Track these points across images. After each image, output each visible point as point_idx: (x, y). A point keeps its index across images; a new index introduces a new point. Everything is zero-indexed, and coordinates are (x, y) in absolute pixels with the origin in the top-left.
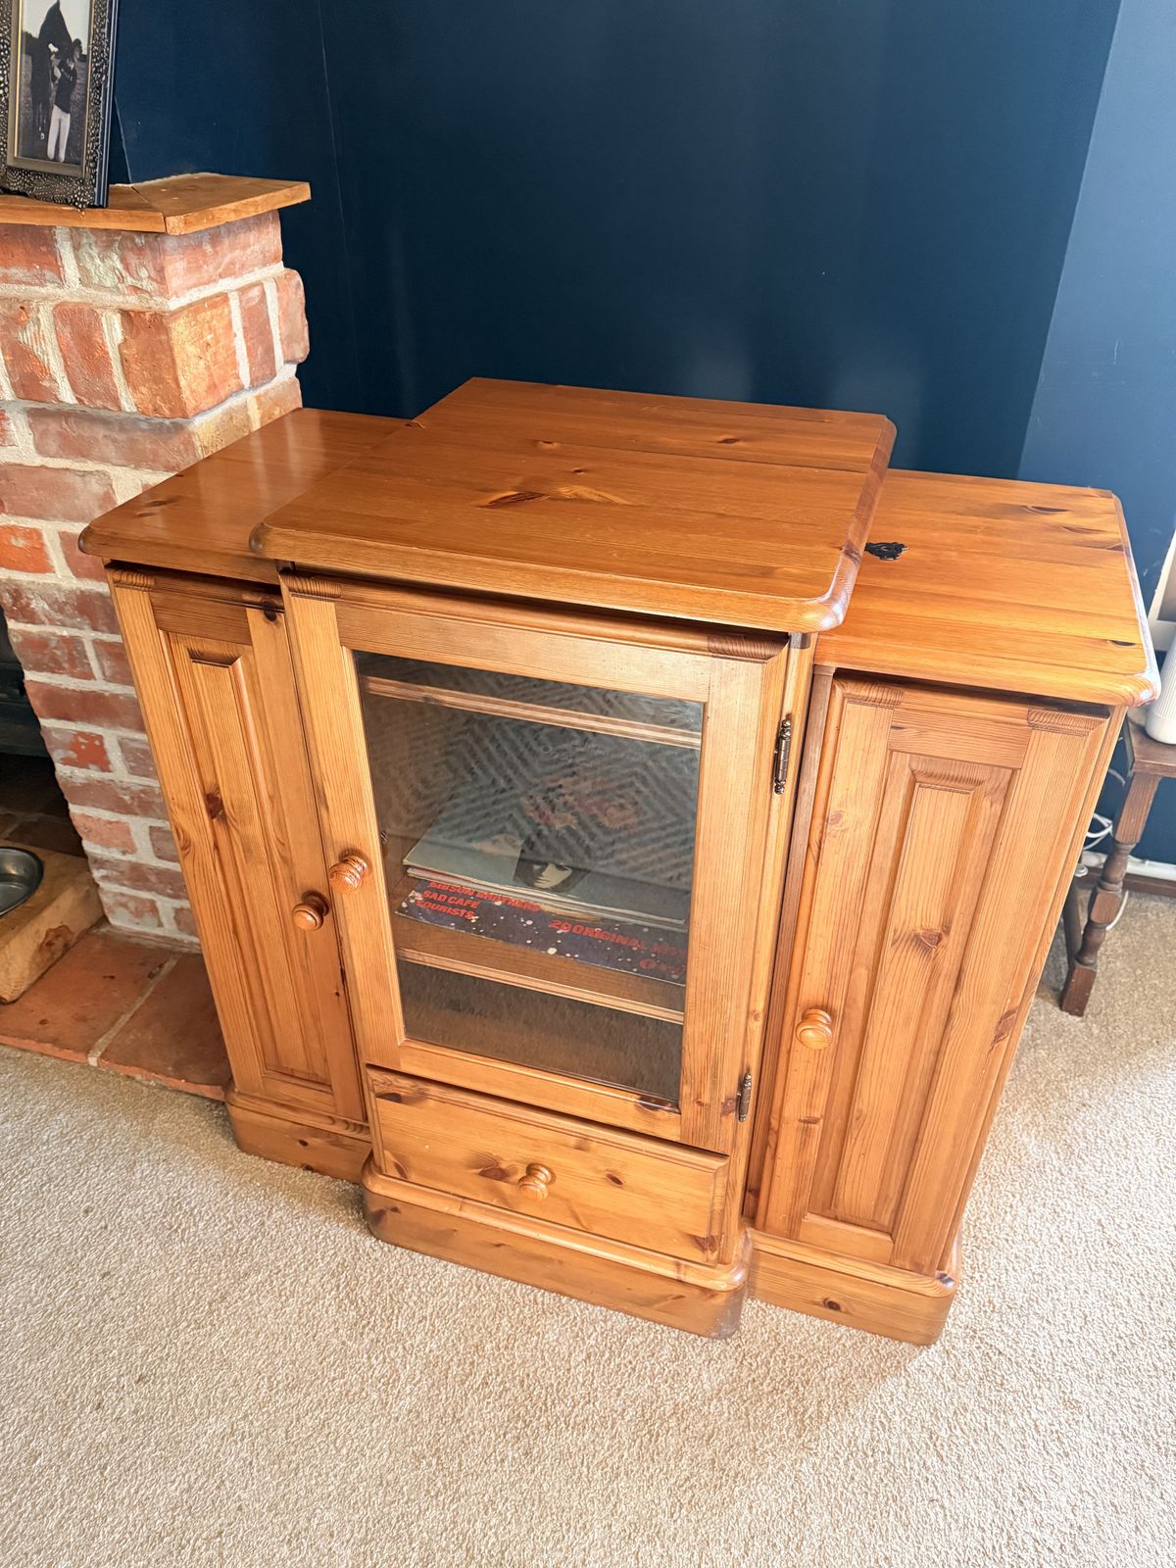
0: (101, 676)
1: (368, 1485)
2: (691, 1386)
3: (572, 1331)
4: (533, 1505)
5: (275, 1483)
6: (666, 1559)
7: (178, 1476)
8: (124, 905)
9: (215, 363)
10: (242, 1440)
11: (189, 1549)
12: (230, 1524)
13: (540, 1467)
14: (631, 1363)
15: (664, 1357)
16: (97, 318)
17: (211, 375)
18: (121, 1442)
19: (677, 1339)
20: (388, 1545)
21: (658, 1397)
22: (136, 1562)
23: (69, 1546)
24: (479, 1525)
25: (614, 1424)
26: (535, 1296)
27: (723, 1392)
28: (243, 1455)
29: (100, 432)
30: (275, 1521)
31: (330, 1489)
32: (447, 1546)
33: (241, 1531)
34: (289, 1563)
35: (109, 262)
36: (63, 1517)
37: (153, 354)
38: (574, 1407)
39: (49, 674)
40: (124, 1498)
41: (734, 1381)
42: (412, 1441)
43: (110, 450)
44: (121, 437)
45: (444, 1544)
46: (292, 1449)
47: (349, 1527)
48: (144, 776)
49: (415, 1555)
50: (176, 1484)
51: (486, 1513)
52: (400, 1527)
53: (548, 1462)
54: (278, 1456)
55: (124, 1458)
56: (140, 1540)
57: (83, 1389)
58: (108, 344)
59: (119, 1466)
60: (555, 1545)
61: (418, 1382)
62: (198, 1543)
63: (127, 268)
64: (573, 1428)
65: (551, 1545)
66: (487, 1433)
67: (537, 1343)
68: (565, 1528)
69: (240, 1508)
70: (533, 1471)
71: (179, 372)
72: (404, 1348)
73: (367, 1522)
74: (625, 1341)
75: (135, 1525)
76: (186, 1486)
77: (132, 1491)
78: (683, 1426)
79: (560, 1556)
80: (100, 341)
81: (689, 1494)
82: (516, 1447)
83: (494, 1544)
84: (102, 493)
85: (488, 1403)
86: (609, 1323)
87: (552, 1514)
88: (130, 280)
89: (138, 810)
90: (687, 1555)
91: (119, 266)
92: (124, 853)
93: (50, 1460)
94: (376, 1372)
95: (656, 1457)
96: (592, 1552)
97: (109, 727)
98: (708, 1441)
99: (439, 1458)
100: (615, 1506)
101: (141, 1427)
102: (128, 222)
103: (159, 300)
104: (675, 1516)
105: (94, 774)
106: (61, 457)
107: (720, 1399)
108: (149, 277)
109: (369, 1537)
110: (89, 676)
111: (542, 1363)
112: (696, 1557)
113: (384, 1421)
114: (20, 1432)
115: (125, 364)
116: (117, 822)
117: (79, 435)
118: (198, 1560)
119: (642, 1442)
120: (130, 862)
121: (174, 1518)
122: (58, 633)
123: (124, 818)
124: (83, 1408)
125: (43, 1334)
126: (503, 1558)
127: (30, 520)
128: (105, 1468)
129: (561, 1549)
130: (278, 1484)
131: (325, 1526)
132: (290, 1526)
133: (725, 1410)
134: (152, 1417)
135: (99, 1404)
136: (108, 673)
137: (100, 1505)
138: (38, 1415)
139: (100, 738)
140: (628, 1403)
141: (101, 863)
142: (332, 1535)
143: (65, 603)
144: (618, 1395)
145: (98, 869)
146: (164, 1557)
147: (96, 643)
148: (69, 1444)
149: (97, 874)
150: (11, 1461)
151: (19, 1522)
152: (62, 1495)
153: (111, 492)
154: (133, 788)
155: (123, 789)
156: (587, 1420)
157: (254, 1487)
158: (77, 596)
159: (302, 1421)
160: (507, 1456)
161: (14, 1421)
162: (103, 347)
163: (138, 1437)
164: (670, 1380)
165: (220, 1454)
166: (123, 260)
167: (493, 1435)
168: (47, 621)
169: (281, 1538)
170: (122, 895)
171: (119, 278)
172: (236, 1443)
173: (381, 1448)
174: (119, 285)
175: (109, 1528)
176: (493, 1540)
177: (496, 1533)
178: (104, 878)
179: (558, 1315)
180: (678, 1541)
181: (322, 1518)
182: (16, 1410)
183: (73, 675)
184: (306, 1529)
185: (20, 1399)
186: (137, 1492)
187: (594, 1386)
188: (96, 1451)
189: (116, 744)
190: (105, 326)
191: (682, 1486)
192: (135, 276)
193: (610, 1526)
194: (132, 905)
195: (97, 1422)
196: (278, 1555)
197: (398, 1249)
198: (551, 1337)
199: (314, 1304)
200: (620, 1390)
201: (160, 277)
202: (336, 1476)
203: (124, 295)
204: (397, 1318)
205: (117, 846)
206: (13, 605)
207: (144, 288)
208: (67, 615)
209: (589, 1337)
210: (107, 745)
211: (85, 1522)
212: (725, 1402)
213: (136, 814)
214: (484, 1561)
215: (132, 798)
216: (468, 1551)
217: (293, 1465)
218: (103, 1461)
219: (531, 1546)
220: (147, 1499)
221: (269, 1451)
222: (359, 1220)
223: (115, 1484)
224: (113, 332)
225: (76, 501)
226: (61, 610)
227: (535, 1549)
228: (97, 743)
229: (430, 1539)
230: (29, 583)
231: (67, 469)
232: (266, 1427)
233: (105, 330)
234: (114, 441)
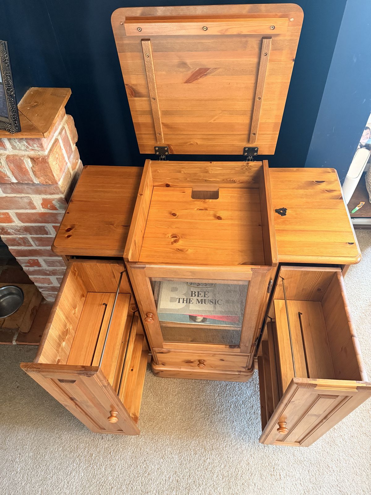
0: (35, 245)
1: (176, 440)
2: (245, 395)
3: (213, 389)
4: (216, 434)
5: (153, 445)
6: (250, 438)
7: (129, 450)
8: (51, 296)
9: (60, 162)
10: (142, 437)
11: (139, 466)
12: (147, 458)
13: (215, 425)
14: (229, 393)
15: (237, 390)
16: (22, 161)
17: (60, 167)
18: (112, 446)
19: (238, 384)
20: (185, 452)
21: (238, 400)
22: (128, 473)
23: (110, 473)
24: (205, 442)
25: (229, 409)
26: (201, 382)
27: (253, 395)
28: (143, 441)
29: (25, 187)
30: (157, 454)
31: (167, 443)
32: (199, 449)
33: (150, 459)
34: (164, 463)
35: (22, 143)
36: (105, 467)
37: (44, 169)
38: (219, 408)
39: (17, 247)
40: (118, 459)
41: (255, 391)
42: (183, 426)
43: (30, 191)
44: (33, 187)
45: (198, 448)
46: (155, 436)
47: (175, 451)
48: (53, 267)
49: (192, 453)
50: (130, 452)
51: (206, 439)
52: (187, 447)
53: (217, 423)
54: (152, 438)
55: (114, 449)
56: (126, 468)
57: (96, 435)
58: (27, 167)
59: (114, 452)
60: (224, 442)
61: (180, 412)
62: (141, 464)
63: (29, 144)
64: (220, 413)
65: (223, 442)
66: (200, 420)
67: (205, 394)
68: (225, 437)
69: (147, 453)
70: (214, 426)
71: (53, 173)
72: (173, 404)
73: (179, 448)
74: (226, 388)
75: (124, 464)
76: (132, 452)
77: (120, 456)
78: (246, 406)
79: (226, 444)
80: (24, 167)
81: (251, 422)
82: (208, 421)
83: (210, 445)
84: (28, 202)
85: (198, 413)
86: (221, 384)
87: (221, 435)
88: (30, 148)
89: (52, 275)
90: (254, 436)
91: (26, 144)
92: (49, 285)
93: (96, 455)
94: (169, 412)
95: (241, 415)
96: (233, 441)
97: (40, 257)
98: (252, 408)
99: (191, 429)
100: (235, 429)
101: (115, 440)
102: (30, 136)
103: (42, 152)
104: (249, 428)
105: (36, 268)
106: (12, 194)
107: (252, 397)
108: (37, 146)
109: (180, 452)
110: (31, 246)
111: (208, 399)
112: (256, 436)
113: (174, 423)
114: (85, 450)
115: (34, 172)
116: (45, 278)
117: (18, 188)
118: (142, 468)
119: (237, 412)
120: (51, 286)
121: (132, 460)
122: (18, 236)
123: (48, 277)
124: (98, 440)
125: (80, 424)
126: (213, 448)
127: (4, 210)
128: (111, 453)
129: (225, 442)
130: (155, 445)
131: (169, 452)
132: (161, 454)
133: (254, 399)
134: (117, 438)
135: (102, 438)
136: (37, 244)
137: (113, 462)
138: (88, 444)
139: (37, 260)
140: (231, 404)
141: (41, 288)
142: (171, 454)
143: (20, 229)
144: (228, 402)
145: (40, 289)
146: (134, 470)
147: (32, 238)
148: (99, 449)
149: (40, 290)
150: (86, 457)
151: (95, 471)
152: (103, 462)
153: (31, 201)
154: (50, 270)
155: (46, 270)
156: (223, 410)
157: (149, 447)
158: (24, 227)
159: (155, 429)
160: (207, 424)
161: (82, 448)
162: (25, 168)
163: (115, 443)
164: (240, 396)
165: (138, 442)
166: (27, 142)
167: (202, 420)
168: (14, 234)
169: (160, 458)
170: (49, 294)
171: (26, 147)
172: (141, 438)
173: (176, 430)
174: (27, 149)
175: (117, 467)
176: (209, 444)
177: (209, 443)
178: (42, 291)
179: (208, 386)
180: (251, 433)
181: (168, 450)
182: (82, 445)
183: (25, 246)
184: (165, 454)
185: (81, 442)
186: (121, 457)
187: (222, 402)
188: (107, 450)
189: (43, 261)
190: (25, 163)
191: (249, 420)
192: (32, 146)
193: (235, 434)
194: (53, 296)
195: (104, 442)
196: (160, 462)
197: (163, 378)
198: (208, 392)
199: (147, 398)
200: (228, 401)
201: (41, 146)
202: (167, 439)
203: (29, 151)
204: (169, 397)
205: (46, 283)
206: (2, 231)
207: (36, 149)
208: (21, 232)
209: (217, 390)
210: (40, 261)
211: (111, 467)
212: (254, 397)
213: (51, 276)
214: (209, 450)
215: (50, 272)
216: (204, 448)
217: (156, 440)
218: (109, 451)
219: (218, 443)
220: (124, 457)
221: (149, 438)
222: (150, 373)
223: (115, 456)
224: (28, 164)
225: (20, 204)
226: (19, 231)
227: (219, 444)
228: (36, 261)
229: (195, 448)
230: (7, 226)
231: (15, 197)
232: (146, 432)
233: (26, 164)
234: (31, 188)
